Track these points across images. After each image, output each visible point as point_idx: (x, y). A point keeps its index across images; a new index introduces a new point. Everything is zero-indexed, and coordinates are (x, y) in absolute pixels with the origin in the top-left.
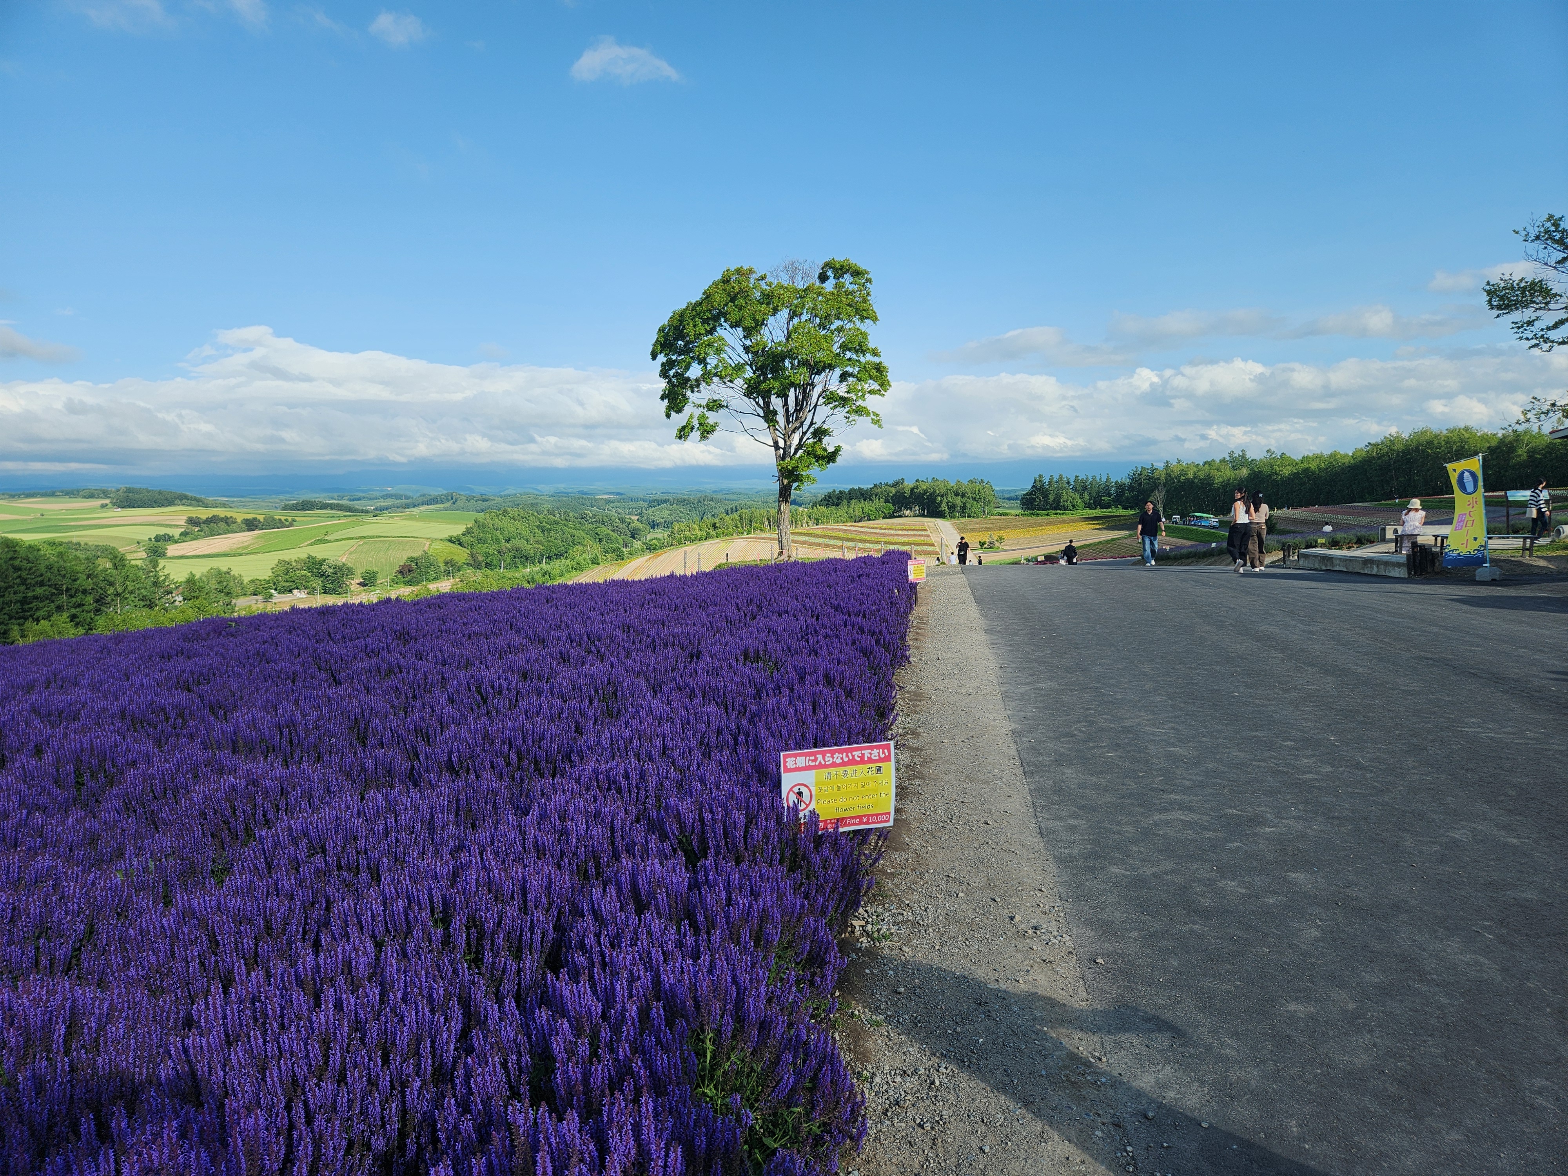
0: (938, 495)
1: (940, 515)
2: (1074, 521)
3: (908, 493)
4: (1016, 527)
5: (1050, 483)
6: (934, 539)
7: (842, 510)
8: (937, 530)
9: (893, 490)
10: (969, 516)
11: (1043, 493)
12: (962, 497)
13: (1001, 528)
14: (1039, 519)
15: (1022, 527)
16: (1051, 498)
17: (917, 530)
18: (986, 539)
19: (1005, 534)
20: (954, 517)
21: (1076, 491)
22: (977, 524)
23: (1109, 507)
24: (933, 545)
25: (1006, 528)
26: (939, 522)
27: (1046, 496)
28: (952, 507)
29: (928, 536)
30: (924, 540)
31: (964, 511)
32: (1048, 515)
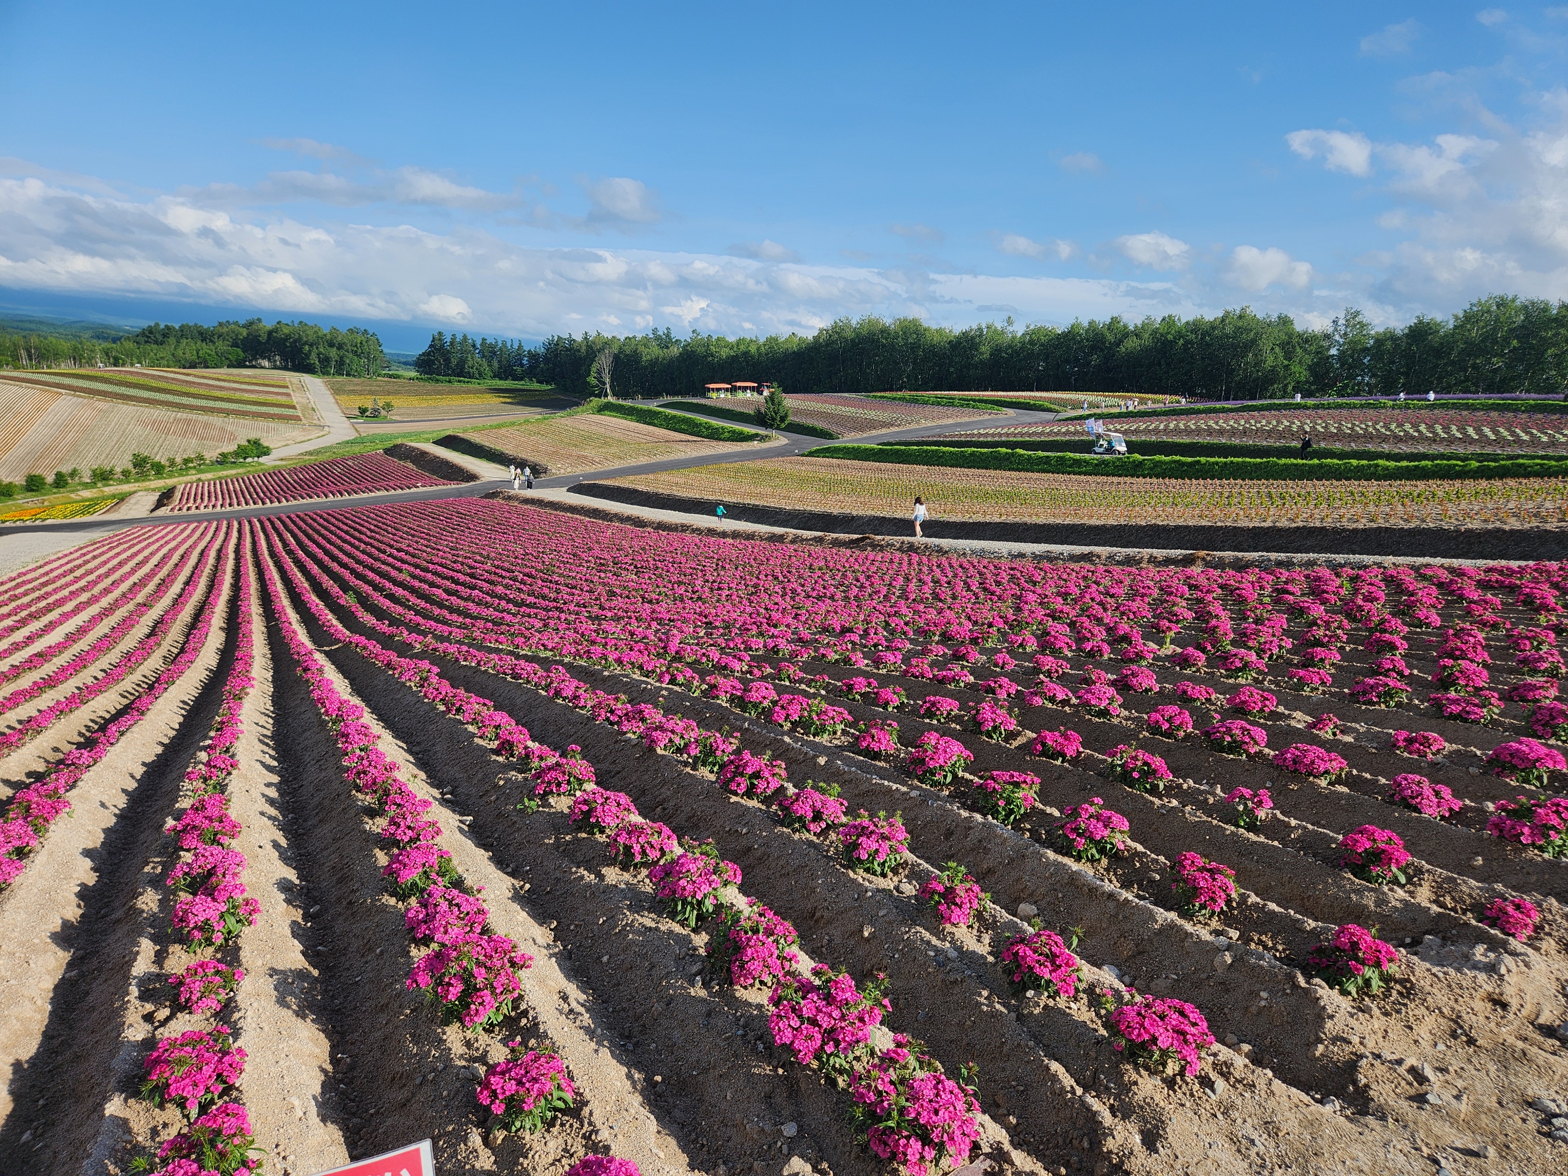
0: (306, 343)
1: (308, 369)
2: (481, 392)
3: (264, 338)
4: (409, 393)
5: (452, 343)
6: (296, 399)
7: (165, 351)
8: (302, 387)
9: (245, 332)
10: (348, 375)
11: (443, 355)
12: (338, 349)
13: (389, 393)
14: (440, 386)
15: (417, 394)
16: (454, 362)
17: (273, 386)
18: (368, 404)
19: (395, 401)
20: (328, 374)
21: (484, 356)
22: (358, 384)
23: (522, 379)
24: (294, 407)
25: (396, 393)
26: (306, 378)
27: (447, 361)
28: (325, 361)
29: (288, 395)
30: (282, 399)
31: (341, 368)
32: (449, 382)
